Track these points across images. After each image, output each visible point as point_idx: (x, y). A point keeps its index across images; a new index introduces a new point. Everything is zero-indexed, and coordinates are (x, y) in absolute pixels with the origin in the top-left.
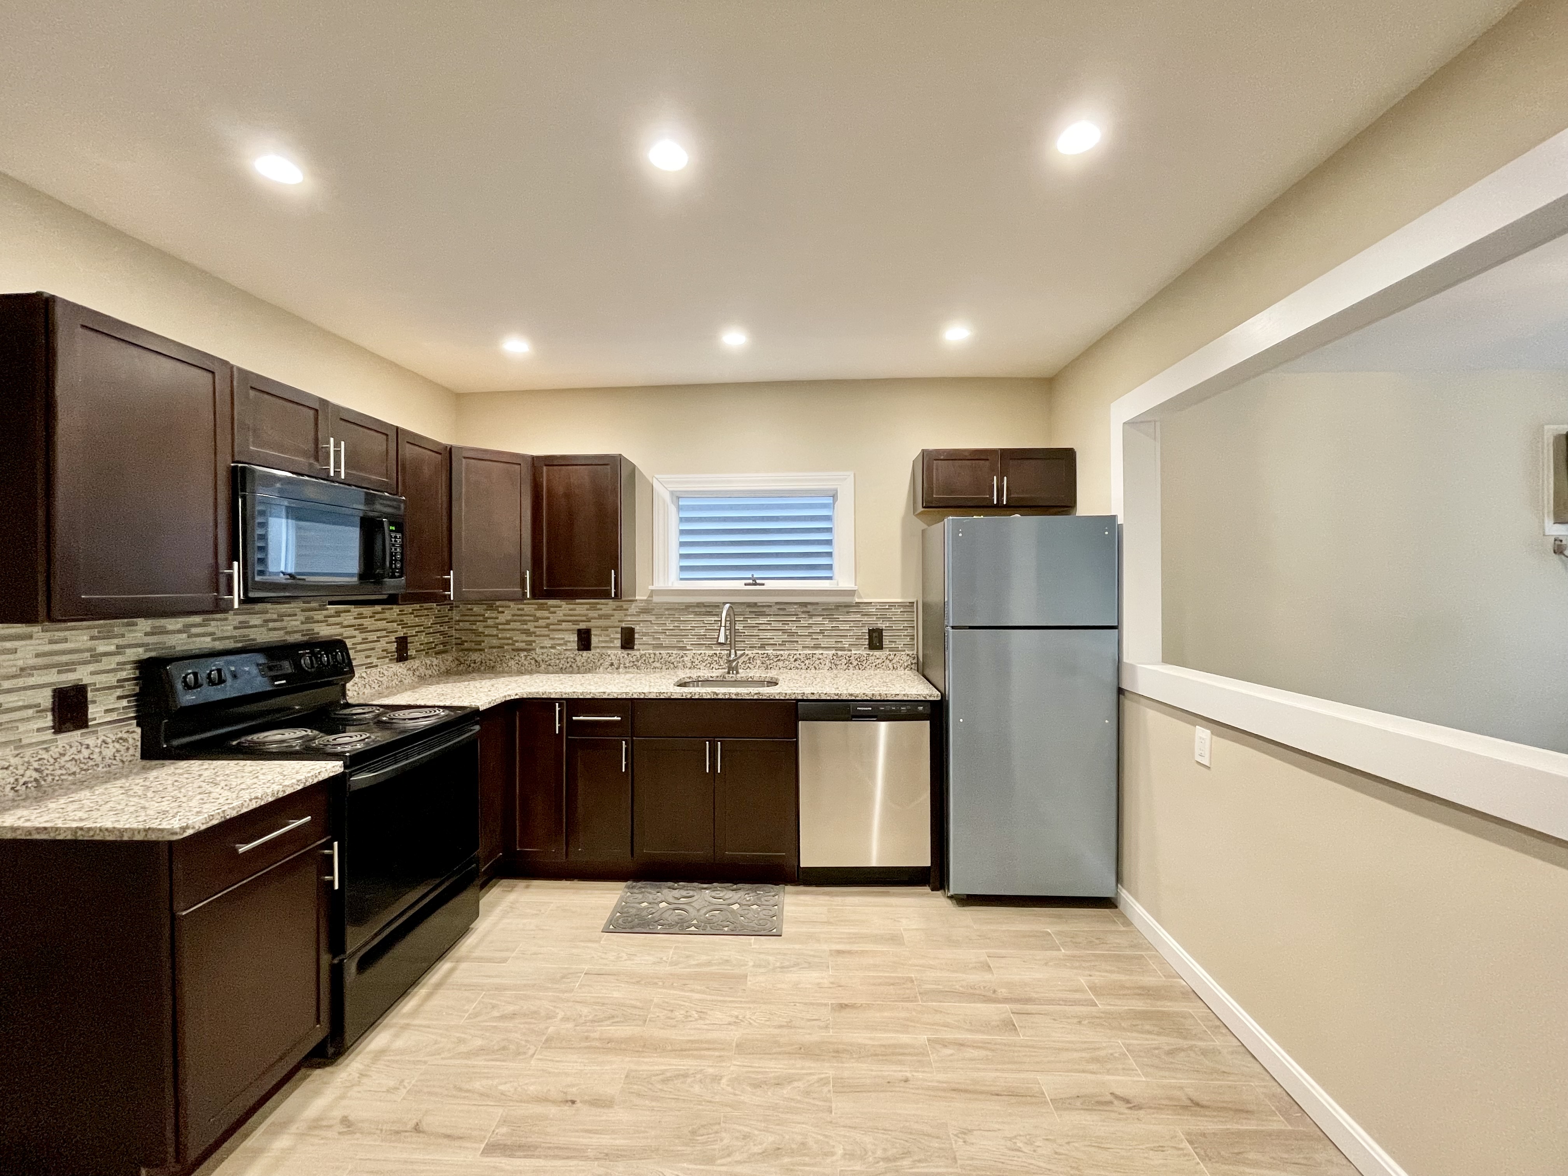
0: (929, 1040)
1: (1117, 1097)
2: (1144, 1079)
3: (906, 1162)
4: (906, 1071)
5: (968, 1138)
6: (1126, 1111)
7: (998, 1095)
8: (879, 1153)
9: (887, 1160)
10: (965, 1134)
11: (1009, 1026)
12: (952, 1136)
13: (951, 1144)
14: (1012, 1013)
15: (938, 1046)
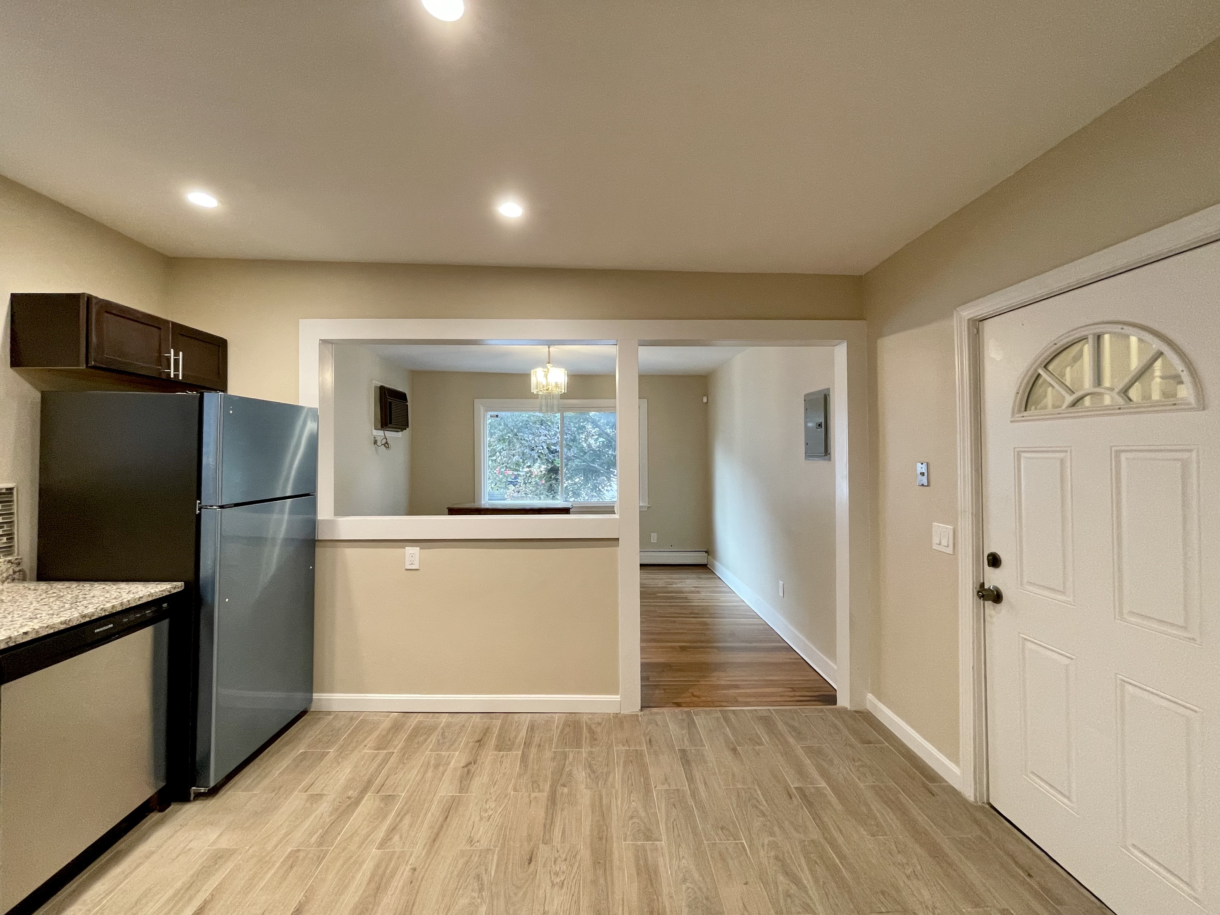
0: (378, 848)
1: (466, 766)
2: (458, 753)
3: (485, 878)
4: (405, 869)
5: (475, 840)
6: (476, 765)
7: (447, 818)
8: (475, 895)
9: (481, 890)
10: (472, 841)
11: (389, 799)
12: (472, 848)
13: (477, 850)
14: (377, 793)
15: (389, 843)
